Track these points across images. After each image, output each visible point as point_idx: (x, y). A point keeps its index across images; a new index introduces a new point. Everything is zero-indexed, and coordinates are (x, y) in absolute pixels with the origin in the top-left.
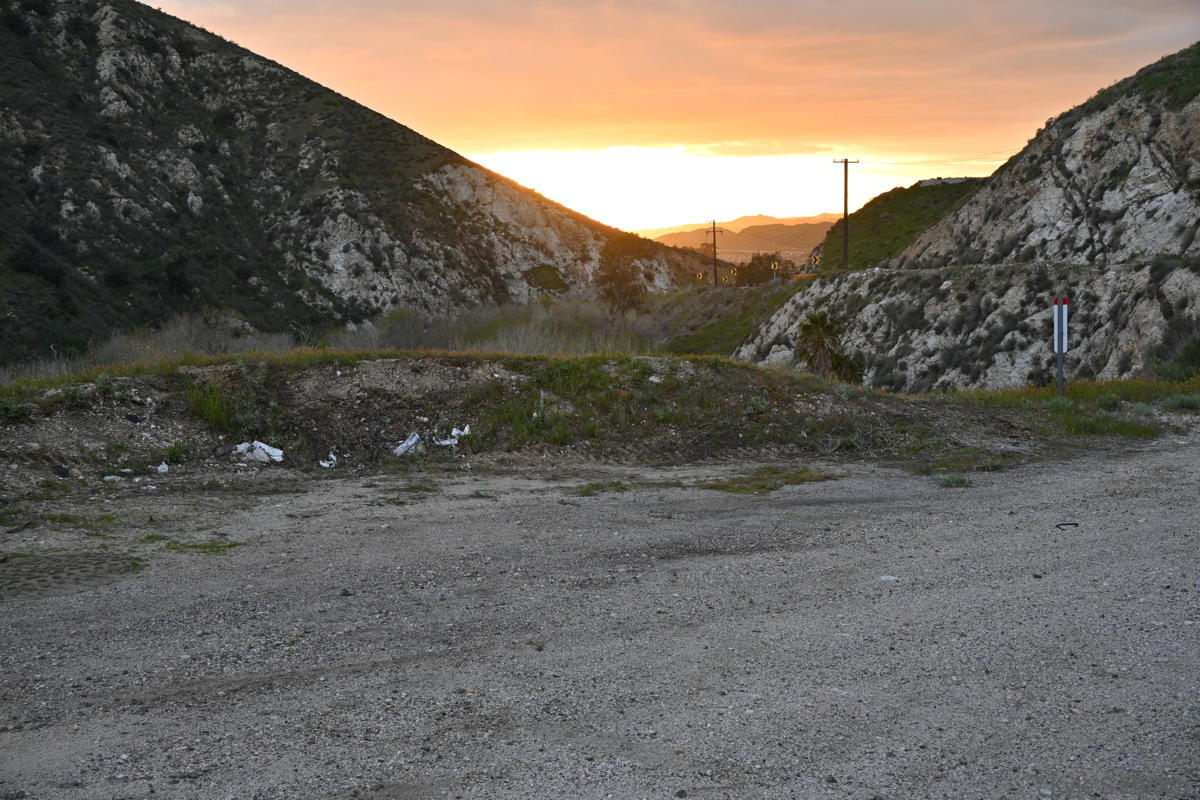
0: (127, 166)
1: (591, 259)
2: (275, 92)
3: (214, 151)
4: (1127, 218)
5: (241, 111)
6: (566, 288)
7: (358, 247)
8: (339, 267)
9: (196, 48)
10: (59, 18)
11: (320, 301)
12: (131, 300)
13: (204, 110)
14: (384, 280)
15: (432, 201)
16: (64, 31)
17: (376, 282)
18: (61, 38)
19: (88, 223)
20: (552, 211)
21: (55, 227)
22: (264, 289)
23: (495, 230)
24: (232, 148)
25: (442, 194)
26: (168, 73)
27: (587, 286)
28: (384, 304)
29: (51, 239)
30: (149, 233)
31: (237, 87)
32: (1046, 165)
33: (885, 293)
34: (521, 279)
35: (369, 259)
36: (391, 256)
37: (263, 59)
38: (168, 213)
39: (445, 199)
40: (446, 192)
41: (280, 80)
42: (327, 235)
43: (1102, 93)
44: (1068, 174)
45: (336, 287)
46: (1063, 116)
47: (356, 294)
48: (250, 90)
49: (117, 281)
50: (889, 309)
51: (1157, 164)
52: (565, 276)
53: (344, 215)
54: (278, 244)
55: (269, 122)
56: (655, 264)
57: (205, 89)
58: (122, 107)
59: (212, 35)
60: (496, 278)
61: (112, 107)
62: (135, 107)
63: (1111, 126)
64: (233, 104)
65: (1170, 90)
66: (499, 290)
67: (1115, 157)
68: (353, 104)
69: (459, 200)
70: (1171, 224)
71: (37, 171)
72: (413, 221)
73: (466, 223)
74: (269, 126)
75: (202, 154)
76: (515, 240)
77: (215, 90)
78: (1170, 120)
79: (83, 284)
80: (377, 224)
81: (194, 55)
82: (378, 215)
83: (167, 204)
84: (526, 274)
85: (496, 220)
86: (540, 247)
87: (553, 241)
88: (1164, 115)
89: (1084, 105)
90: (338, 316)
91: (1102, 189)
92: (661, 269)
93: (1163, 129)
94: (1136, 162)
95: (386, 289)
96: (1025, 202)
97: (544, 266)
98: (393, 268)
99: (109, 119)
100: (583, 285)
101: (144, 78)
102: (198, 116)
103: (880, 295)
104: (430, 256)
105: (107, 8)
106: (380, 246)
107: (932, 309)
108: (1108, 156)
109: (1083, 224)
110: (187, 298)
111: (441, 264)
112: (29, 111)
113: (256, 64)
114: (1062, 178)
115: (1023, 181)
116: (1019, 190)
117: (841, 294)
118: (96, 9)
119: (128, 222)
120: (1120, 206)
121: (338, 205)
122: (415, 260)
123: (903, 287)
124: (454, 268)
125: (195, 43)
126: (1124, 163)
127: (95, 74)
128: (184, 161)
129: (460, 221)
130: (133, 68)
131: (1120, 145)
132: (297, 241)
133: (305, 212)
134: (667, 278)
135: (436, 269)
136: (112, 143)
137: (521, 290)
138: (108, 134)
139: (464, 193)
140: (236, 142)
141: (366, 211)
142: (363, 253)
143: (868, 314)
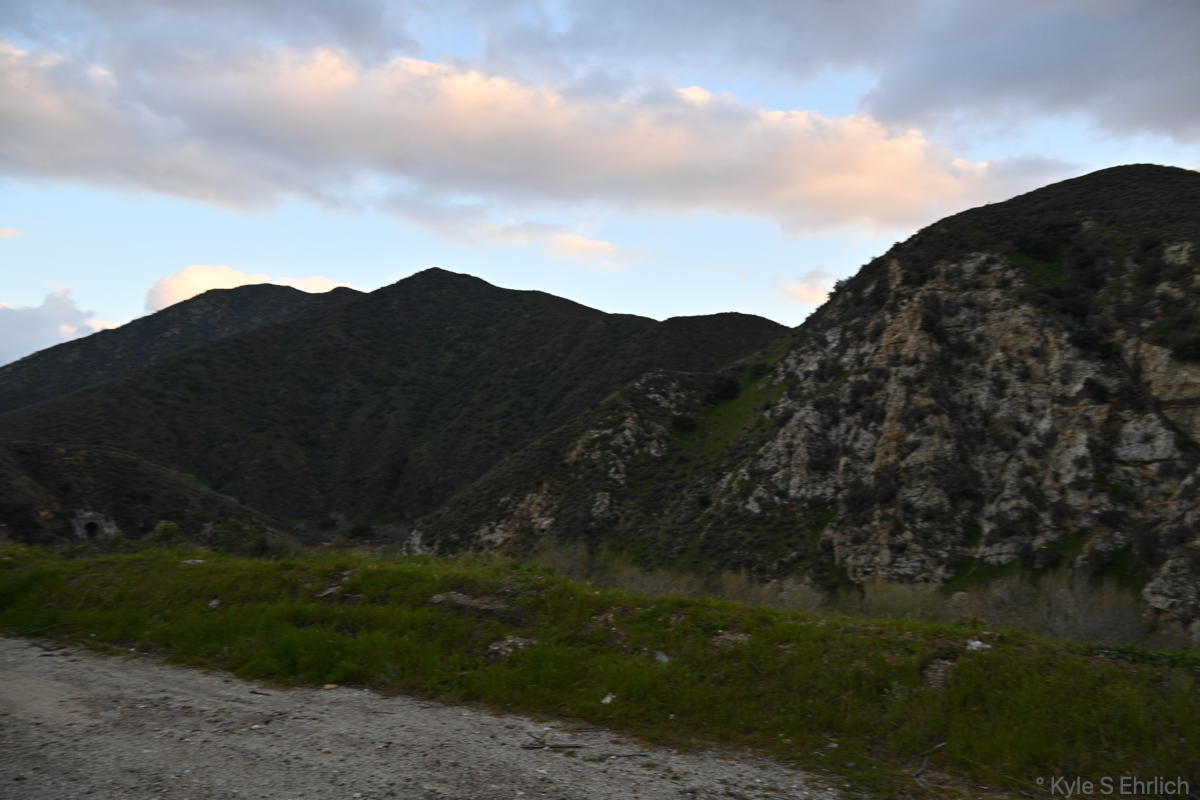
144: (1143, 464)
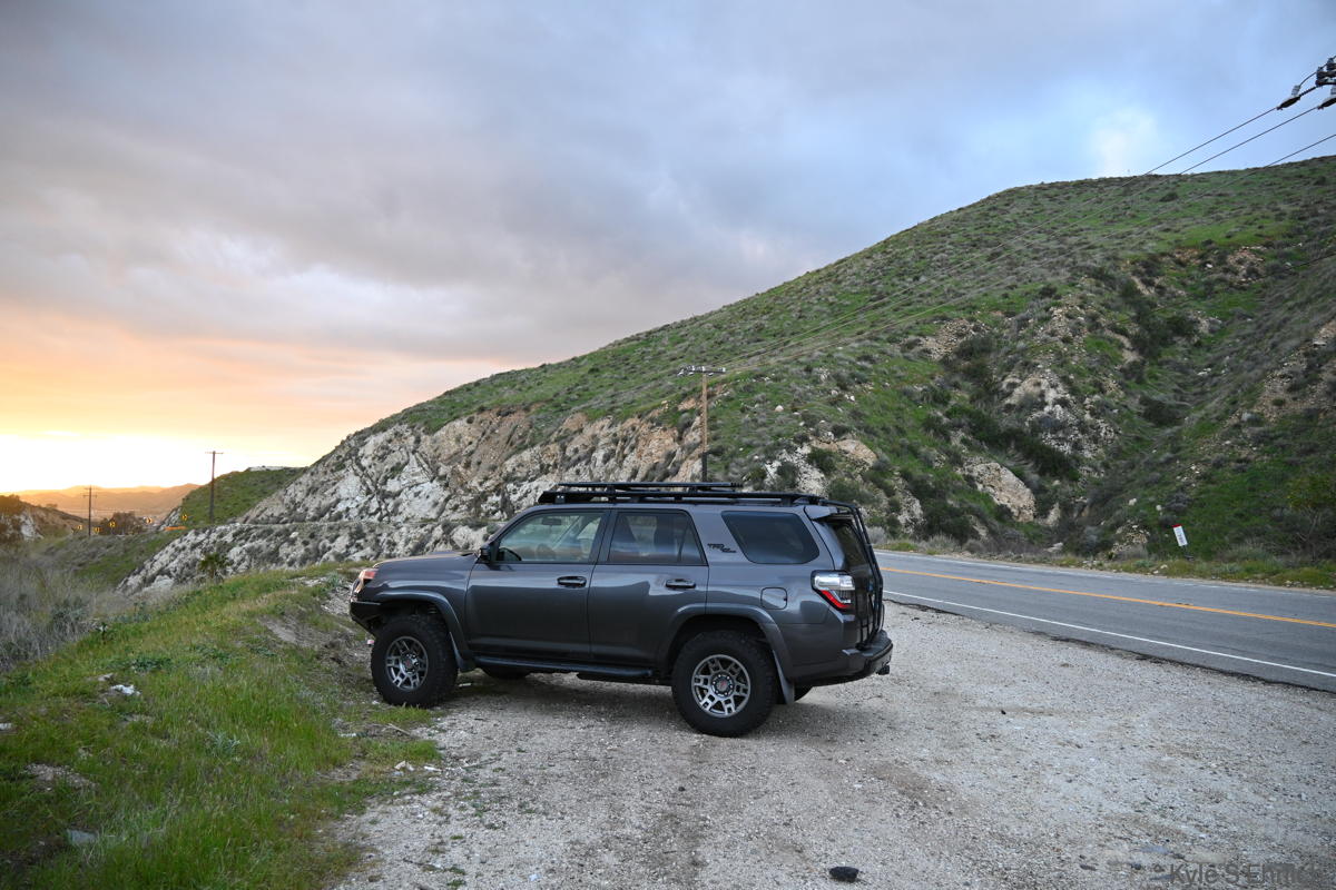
4: (402, 496)
32: (348, 463)
33: (246, 540)
43: (382, 421)
44: (363, 469)
46: (356, 434)
50: (249, 551)
51: (420, 465)
63: (390, 441)
65: (426, 423)
67: (392, 460)
70: (430, 500)
78: (427, 440)
88: (423, 437)
89: (371, 428)
91: (386, 478)
93: (423, 445)
94: (406, 464)
96: (334, 484)
103: (243, 541)
107: (284, 550)
108: (389, 458)
109: (375, 499)
114: (359, 470)
115: (332, 471)
116: (329, 476)
117: (211, 540)
120: (398, 489)
123: (259, 536)
126: (398, 464)
131: (397, 453)
134: (32, 528)
143: (234, 554)
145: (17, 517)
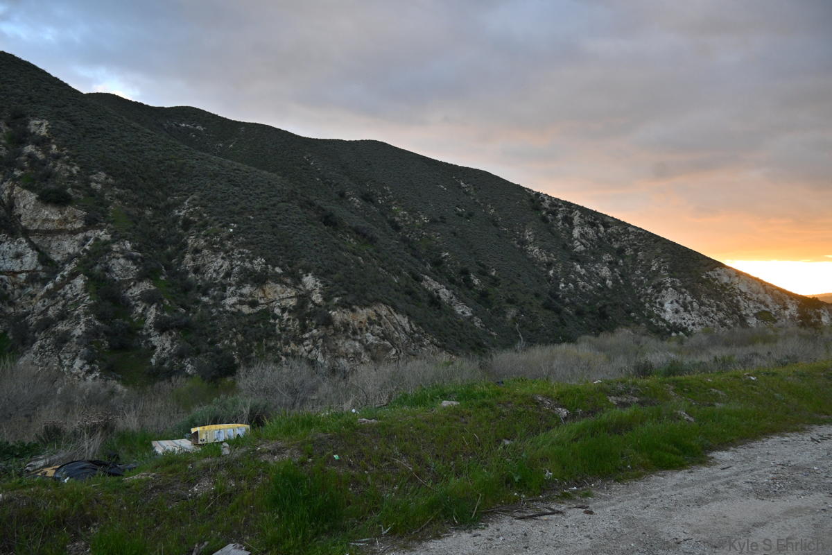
0: (584, 270)
1: (788, 309)
2: (641, 240)
3: (617, 263)
5: (626, 248)
6: (776, 321)
7: (677, 302)
8: (668, 309)
9: (610, 224)
10: (559, 216)
11: (660, 323)
12: (585, 321)
13: (612, 248)
14: (689, 316)
15: (710, 282)
16: (561, 221)
17: (685, 316)
18: (560, 223)
19: (569, 291)
20: (768, 287)
21: (557, 293)
22: (637, 318)
23: (740, 295)
24: (624, 262)
25: (715, 280)
26: (599, 234)
27: (786, 320)
28: (688, 325)
29: (556, 297)
30: (592, 295)
31: (626, 238)
34: (753, 317)
35: (682, 306)
36: (692, 306)
37: (636, 227)
38: (599, 288)
39: (716, 282)
40: (717, 279)
41: (643, 235)
42: (663, 297)
45: (667, 317)
47: (675, 321)
48: (631, 240)
49: (580, 313)
52: (775, 316)
53: (671, 289)
54: (642, 300)
55: (639, 252)
56: (822, 311)
57: (613, 240)
58: (582, 248)
59: (616, 219)
60: (741, 316)
61: (578, 248)
62: (587, 248)
64: (624, 245)
66: (743, 320)
68: (674, 244)
69: (723, 282)
71: (551, 272)
72: (702, 291)
73: (726, 292)
74: (639, 253)
75: (613, 265)
76: (749, 299)
77: (617, 240)
79: (568, 314)
80: (685, 292)
81: (609, 227)
82: (686, 289)
83: (599, 284)
84: (755, 315)
85: (741, 291)
86: (762, 302)
87: (769, 300)
90: (668, 330)
92: (825, 313)
95: (689, 320)
97: (764, 311)
98: (693, 310)
99: (577, 252)
100: (784, 320)
101: (590, 237)
102: (610, 250)
104: (709, 306)
105: (577, 211)
106: (687, 302)
110: (606, 320)
111: (714, 309)
112: (549, 250)
113: (634, 229)
118: (573, 212)
119: (584, 291)
121: (668, 285)
122: (703, 308)
124: (721, 311)
125: (609, 222)
127: (572, 236)
128: (605, 267)
129: (723, 291)
130: (586, 233)
132: (650, 298)
133: (654, 287)
134: (828, 317)
135: (712, 312)
136: (578, 261)
137: (752, 322)
138: (577, 258)
139: (725, 279)
140: (625, 260)
141: (680, 287)
142: (679, 304)
144: (14, 273)
145: (818, 311)
